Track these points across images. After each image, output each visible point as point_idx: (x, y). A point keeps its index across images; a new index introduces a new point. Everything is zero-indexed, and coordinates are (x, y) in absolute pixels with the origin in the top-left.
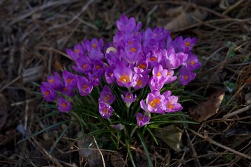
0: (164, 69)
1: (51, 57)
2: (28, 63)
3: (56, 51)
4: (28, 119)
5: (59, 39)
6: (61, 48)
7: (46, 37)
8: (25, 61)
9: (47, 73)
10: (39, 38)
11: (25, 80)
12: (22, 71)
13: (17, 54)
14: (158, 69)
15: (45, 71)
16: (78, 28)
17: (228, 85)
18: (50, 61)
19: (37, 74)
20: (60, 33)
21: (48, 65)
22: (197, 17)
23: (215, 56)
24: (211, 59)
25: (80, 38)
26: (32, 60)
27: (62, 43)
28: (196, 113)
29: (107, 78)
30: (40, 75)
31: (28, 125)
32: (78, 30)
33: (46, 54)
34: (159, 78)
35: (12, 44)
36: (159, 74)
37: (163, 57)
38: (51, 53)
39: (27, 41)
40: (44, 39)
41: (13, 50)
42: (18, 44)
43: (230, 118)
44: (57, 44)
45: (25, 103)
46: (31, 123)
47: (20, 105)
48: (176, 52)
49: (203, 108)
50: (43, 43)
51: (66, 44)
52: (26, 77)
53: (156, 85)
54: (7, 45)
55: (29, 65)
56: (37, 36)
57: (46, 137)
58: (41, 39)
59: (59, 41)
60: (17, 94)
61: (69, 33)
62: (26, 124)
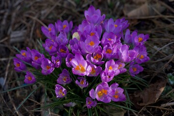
0: (116, 63)
1: (34, 25)
2: (16, 26)
3: (39, 21)
4: (8, 75)
5: (44, 10)
6: (43, 18)
7: (34, 6)
8: (15, 24)
9: (29, 38)
10: (28, 6)
11: (12, 40)
12: (10, 33)
13: (9, 18)
14: (111, 63)
15: (28, 36)
16: (60, 3)
17: (171, 78)
18: (32, 29)
19: (21, 37)
20: (45, 5)
21: (30, 31)
22: (157, 9)
23: (165, 49)
24: (161, 50)
25: (60, 11)
26: (20, 24)
27: (45, 14)
28: (140, 96)
29: (67, 63)
30: (23, 38)
31: (7, 79)
32: (60, 5)
33: (31, 22)
34: (110, 71)
35: (7, 8)
36: (110, 67)
37: (118, 50)
38: (34, 22)
39: (19, 7)
40: (32, 8)
41: (7, 14)
42: (12, 9)
43: (167, 107)
44: (40, 14)
45: (8, 60)
46: (9, 79)
47: (5, 61)
48: (129, 49)
49: (146, 94)
50: (30, 12)
51: (48, 16)
52: (13, 38)
53: (106, 78)
54: (3, 8)
55: (17, 28)
56: (27, 4)
57: (18, 94)
58: (30, 7)
59: (43, 12)
60: (4, 50)
61: (52, 6)
62: (6, 78)
